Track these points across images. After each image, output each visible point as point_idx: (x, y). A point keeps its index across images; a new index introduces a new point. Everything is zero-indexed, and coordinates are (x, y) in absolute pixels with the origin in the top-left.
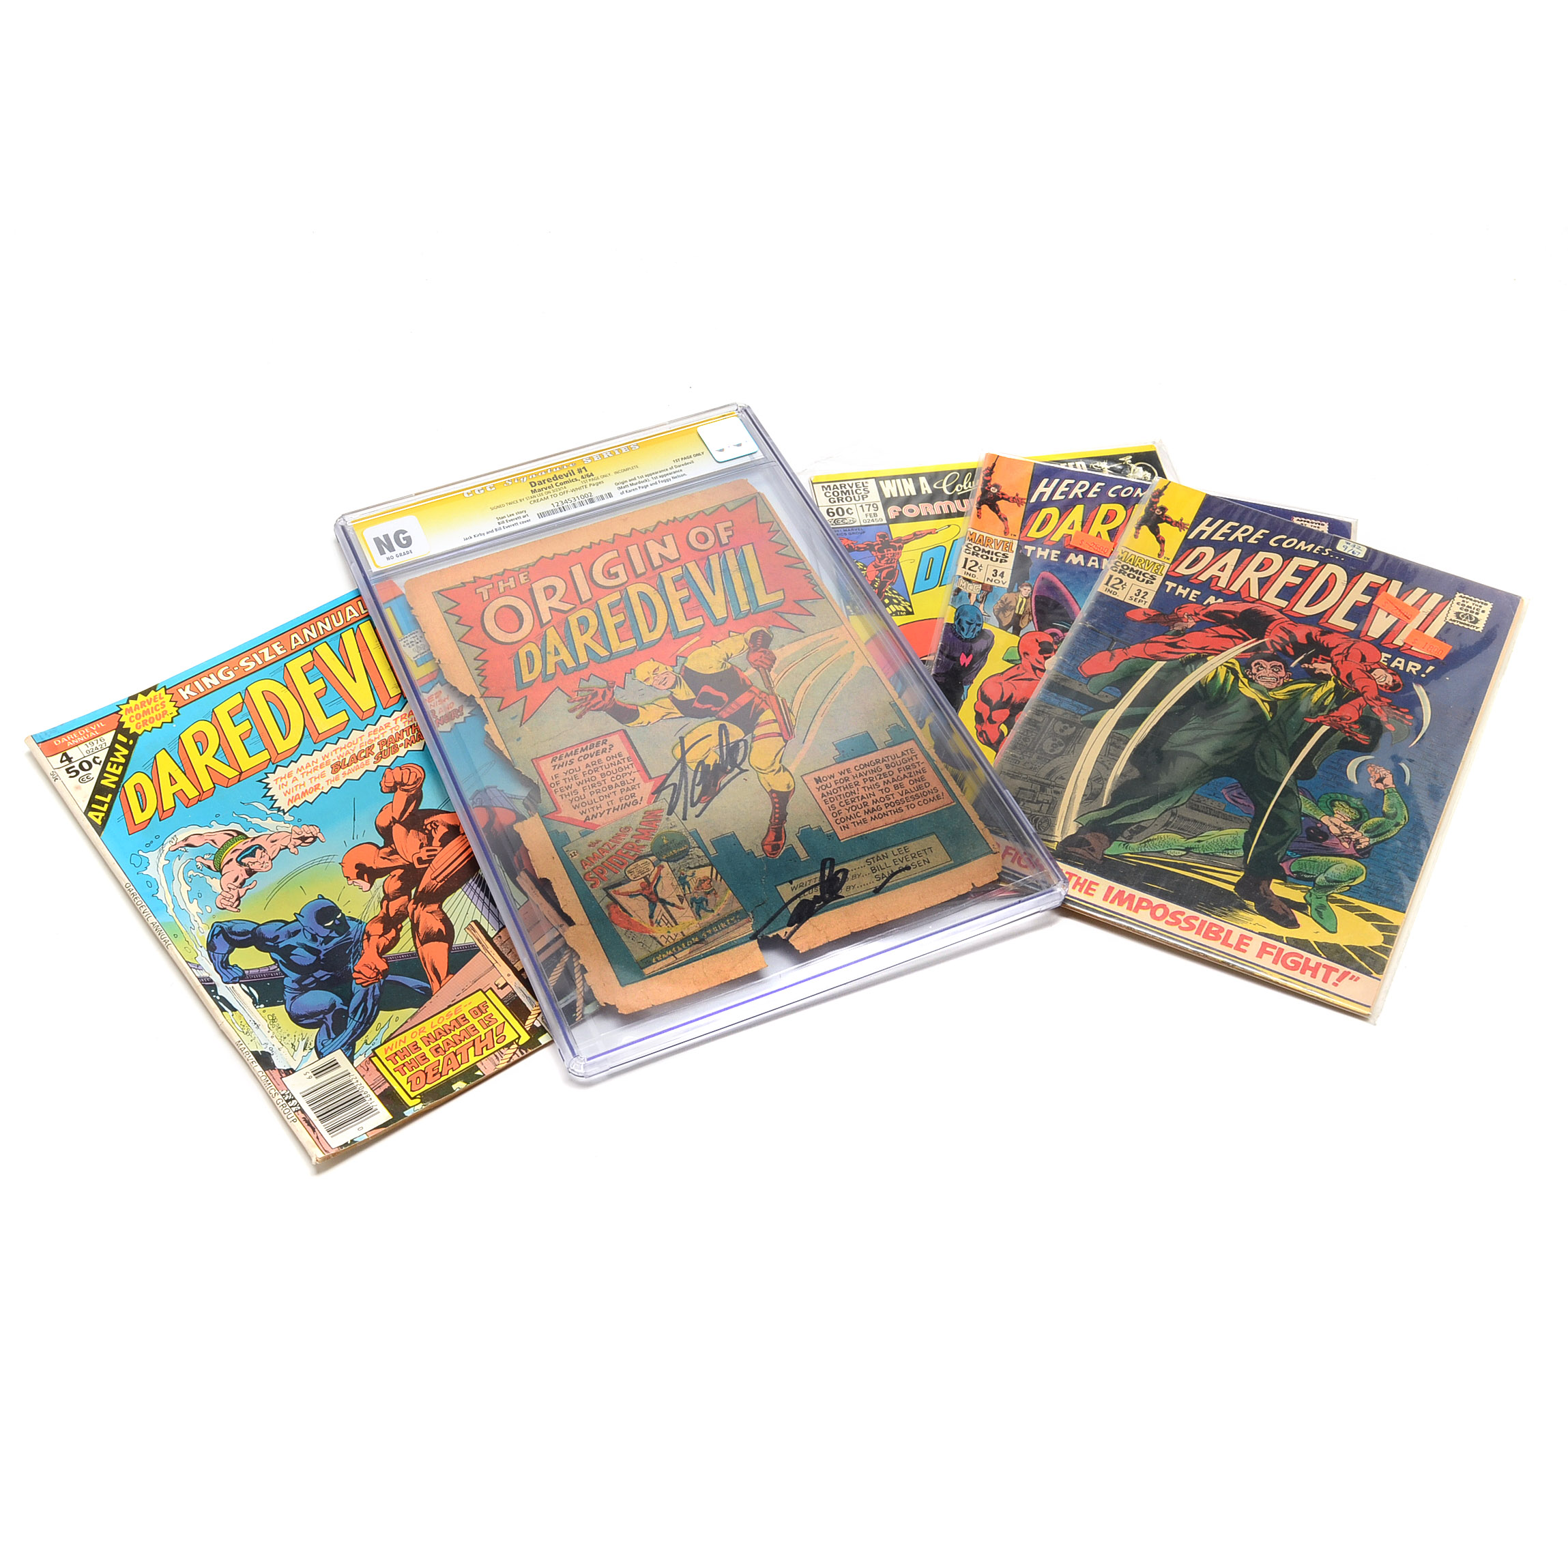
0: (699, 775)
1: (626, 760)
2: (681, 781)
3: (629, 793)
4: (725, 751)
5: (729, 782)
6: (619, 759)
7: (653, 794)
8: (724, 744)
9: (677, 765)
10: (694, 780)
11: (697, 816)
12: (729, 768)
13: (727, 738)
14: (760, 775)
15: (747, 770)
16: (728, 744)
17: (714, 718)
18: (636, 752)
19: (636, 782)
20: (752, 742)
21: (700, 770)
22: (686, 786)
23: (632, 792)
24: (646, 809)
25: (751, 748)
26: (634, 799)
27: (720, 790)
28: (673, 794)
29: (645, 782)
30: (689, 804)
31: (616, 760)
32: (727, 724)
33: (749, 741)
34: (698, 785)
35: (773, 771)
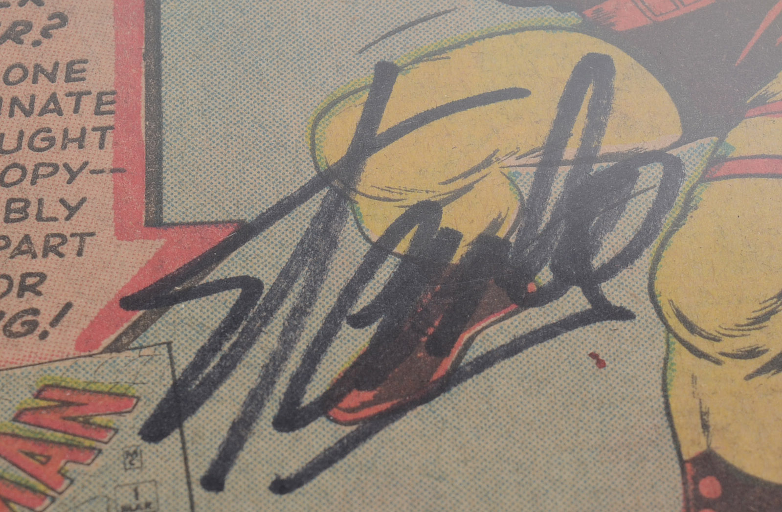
0: (385, 272)
1: (88, 103)
2: (287, 276)
3: (23, 265)
4: (558, 188)
5: (513, 349)
6: (61, 87)
7: (128, 303)
8: (570, 152)
9: (305, 194)
10: (351, 292)
11: (281, 487)
12: (545, 276)
13: (596, 127)
14: (683, 358)
15: (624, 315)
16: (586, 157)
17: (572, 18)
18: (154, 77)
19: (80, 222)
20: (706, 178)
21: (403, 246)
22: (300, 312)
23: (38, 265)
24: (59, 373)
25: (687, 208)
26: (30, 300)
27: (456, 377)
28: (220, 335)
29: (122, 233)
30: (271, 409)
31: (42, 90)
32: (622, 60)
33: (693, 170)
34: (359, 321)
35: (752, 353)
